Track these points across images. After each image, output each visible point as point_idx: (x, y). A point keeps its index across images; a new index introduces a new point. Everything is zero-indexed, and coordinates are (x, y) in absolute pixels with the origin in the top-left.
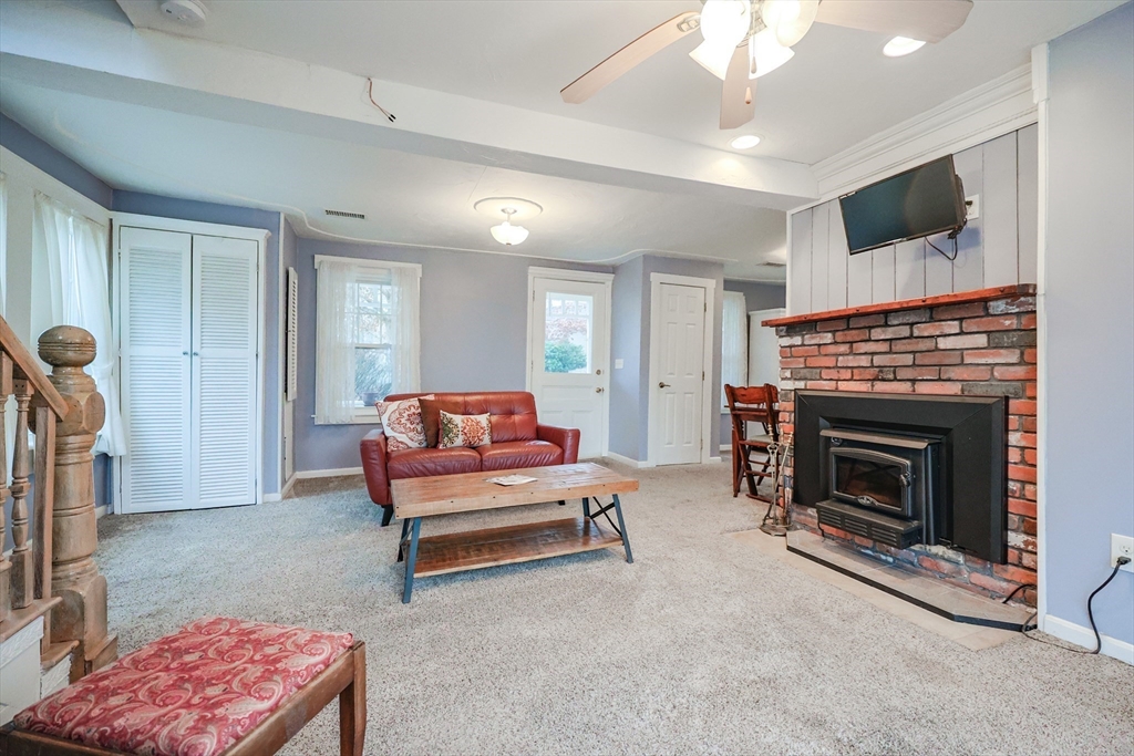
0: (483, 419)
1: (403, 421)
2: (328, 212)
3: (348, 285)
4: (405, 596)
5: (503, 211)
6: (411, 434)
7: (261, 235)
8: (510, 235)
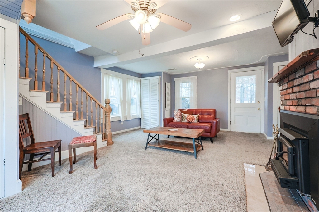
0: (195, 116)
1: (177, 115)
2: (169, 70)
3: (180, 84)
4: (146, 148)
5: (198, 60)
6: (178, 118)
7: (159, 77)
8: (200, 66)
